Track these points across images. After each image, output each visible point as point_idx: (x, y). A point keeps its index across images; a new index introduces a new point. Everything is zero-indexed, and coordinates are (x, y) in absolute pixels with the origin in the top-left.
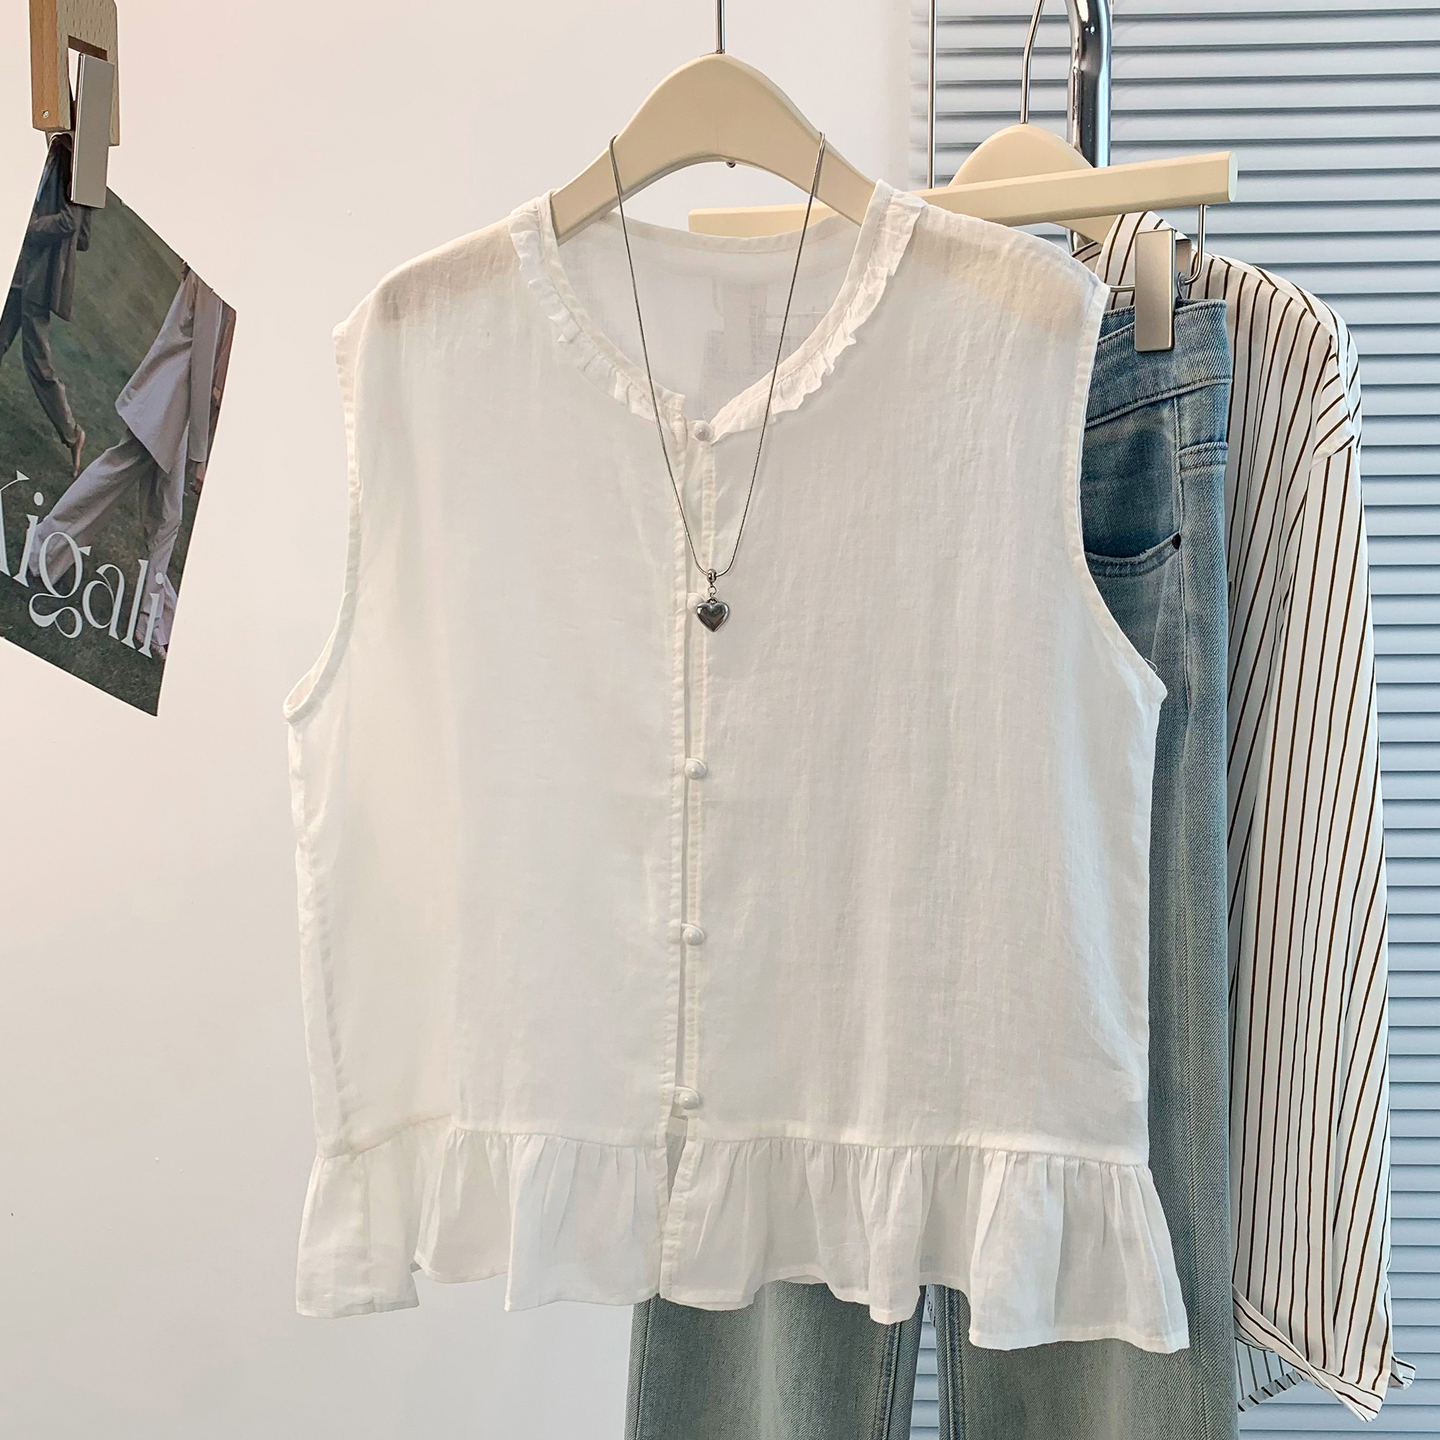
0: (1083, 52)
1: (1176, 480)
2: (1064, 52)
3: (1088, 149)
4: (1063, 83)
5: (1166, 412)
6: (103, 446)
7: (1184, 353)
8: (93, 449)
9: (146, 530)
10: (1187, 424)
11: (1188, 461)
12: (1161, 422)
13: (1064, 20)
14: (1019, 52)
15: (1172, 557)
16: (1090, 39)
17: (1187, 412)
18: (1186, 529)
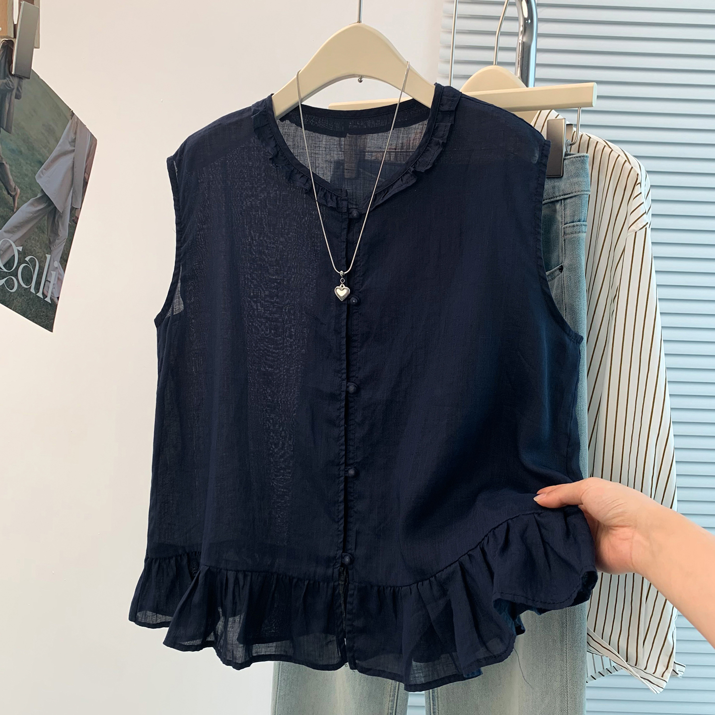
0: (525, 33)
1: (561, 240)
3: (525, 79)
5: (558, 206)
6: (29, 197)
7: (568, 178)
8: (24, 199)
9: (50, 239)
10: (568, 213)
11: (568, 231)
12: (555, 211)
15: (559, 276)
16: (528, 26)
17: (568, 207)
18: (566, 263)
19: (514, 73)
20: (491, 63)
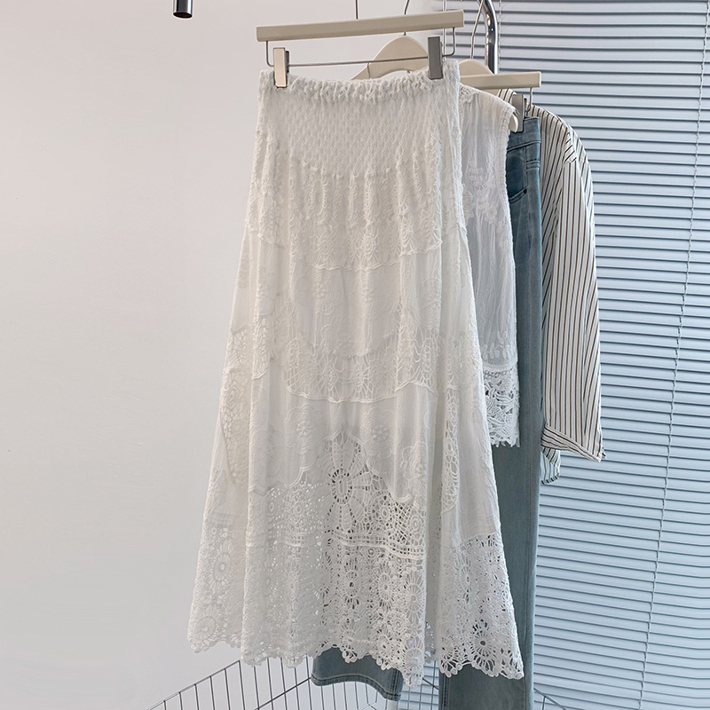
0: (490, 36)
1: (524, 173)
2: (484, 35)
3: (491, 67)
4: (483, 46)
5: (521, 151)
7: (527, 132)
10: (528, 155)
11: (529, 166)
12: (519, 154)
13: (483, 23)
14: (470, 34)
15: (523, 196)
16: (492, 33)
17: (528, 151)
18: (529, 187)
19: (483, 64)
20: (468, 57)
